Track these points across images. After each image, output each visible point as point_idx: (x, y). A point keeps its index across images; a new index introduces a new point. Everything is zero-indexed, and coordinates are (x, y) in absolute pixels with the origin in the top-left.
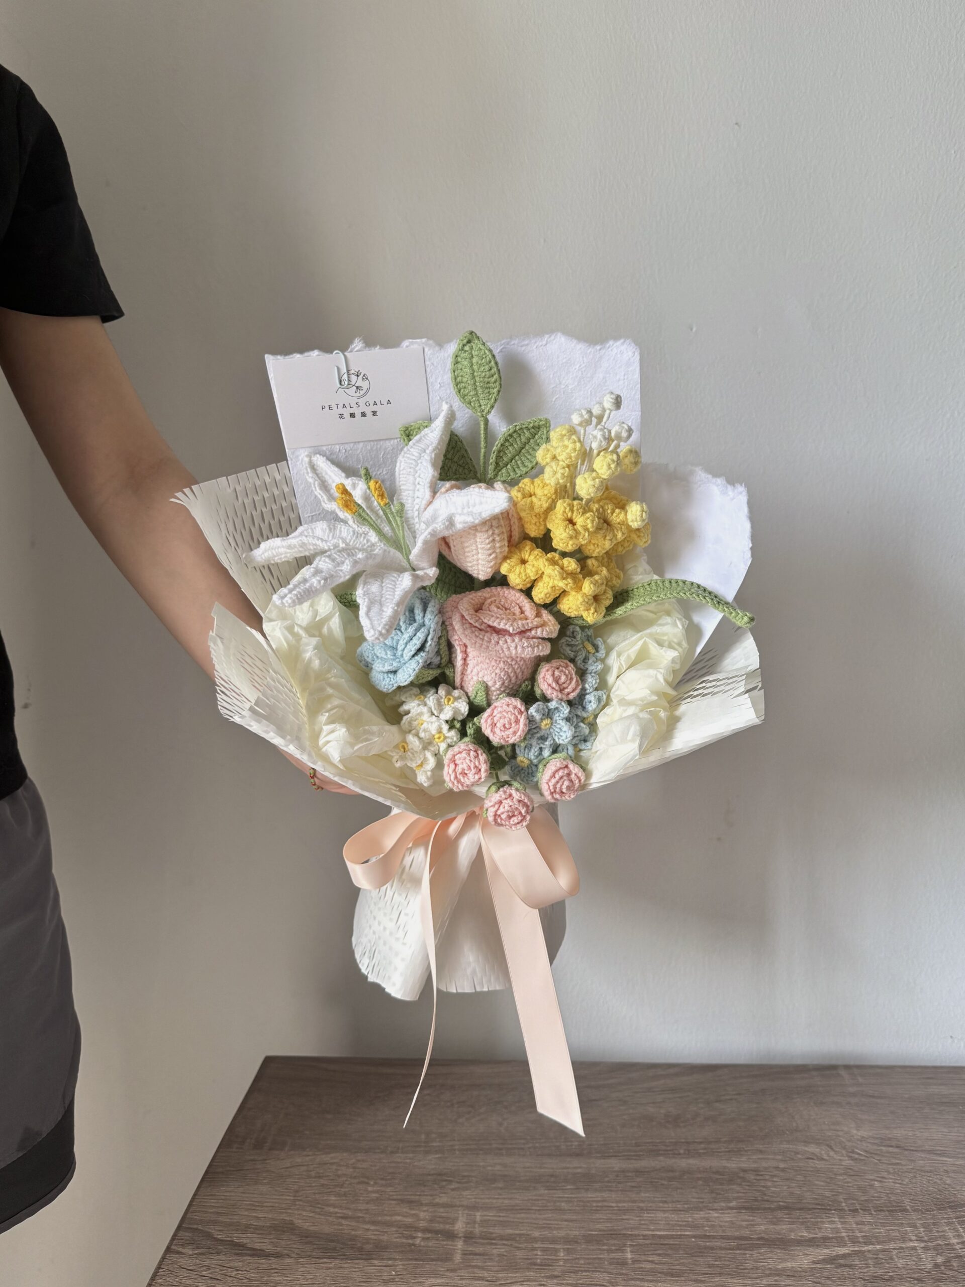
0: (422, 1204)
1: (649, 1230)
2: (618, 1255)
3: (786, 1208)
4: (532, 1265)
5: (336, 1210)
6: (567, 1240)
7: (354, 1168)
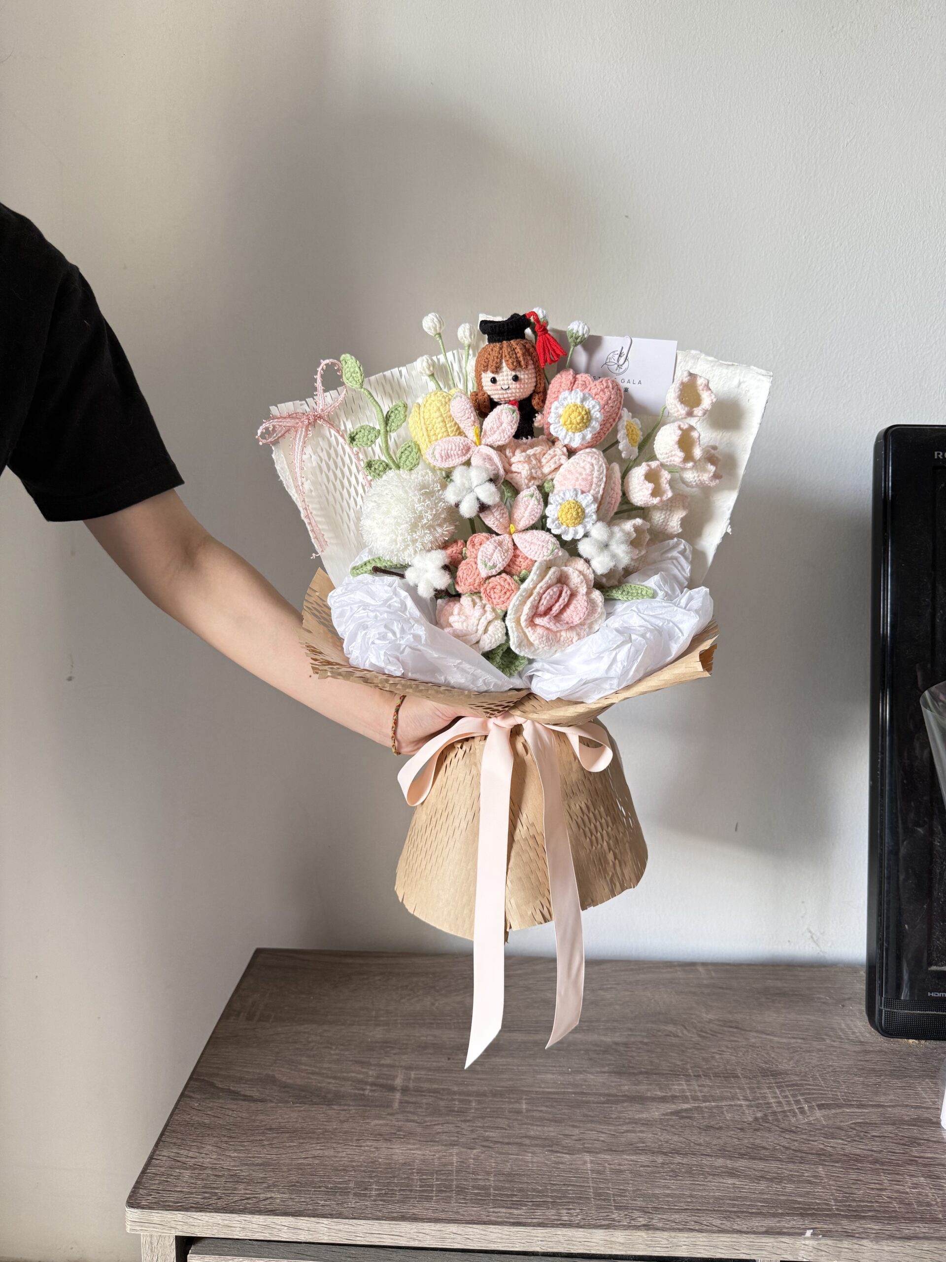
0: (371, 1064)
1: (540, 1087)
2: (516, 1106)
3: (646, 1073)
4: (450, 1111)
5: (307, 1068)
6: (478, 1094)
7: (321, 1036)
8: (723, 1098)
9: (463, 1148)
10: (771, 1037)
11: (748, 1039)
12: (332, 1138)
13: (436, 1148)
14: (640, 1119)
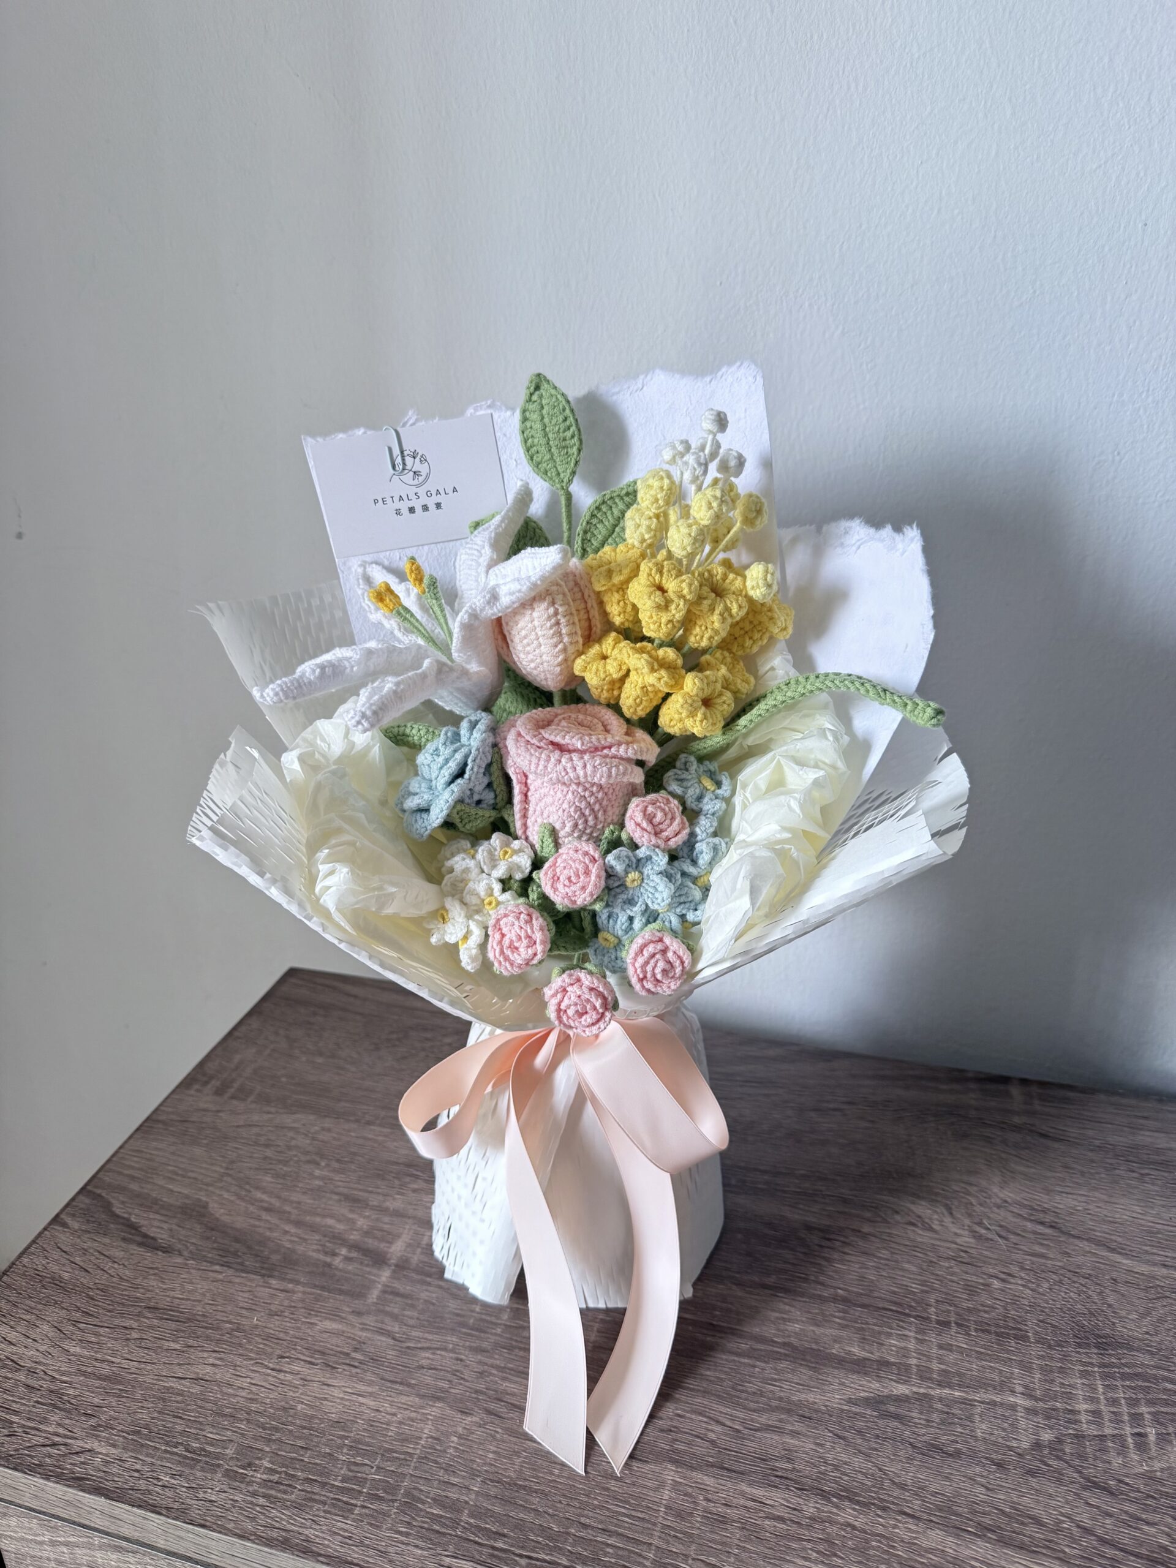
8: (982, 1384)
9: (451, 1407)
10: (1118, 1258)
11: (1069, 1255)
12: (240, 1345)
13: (403, 1399)
14: (800, 1404)
